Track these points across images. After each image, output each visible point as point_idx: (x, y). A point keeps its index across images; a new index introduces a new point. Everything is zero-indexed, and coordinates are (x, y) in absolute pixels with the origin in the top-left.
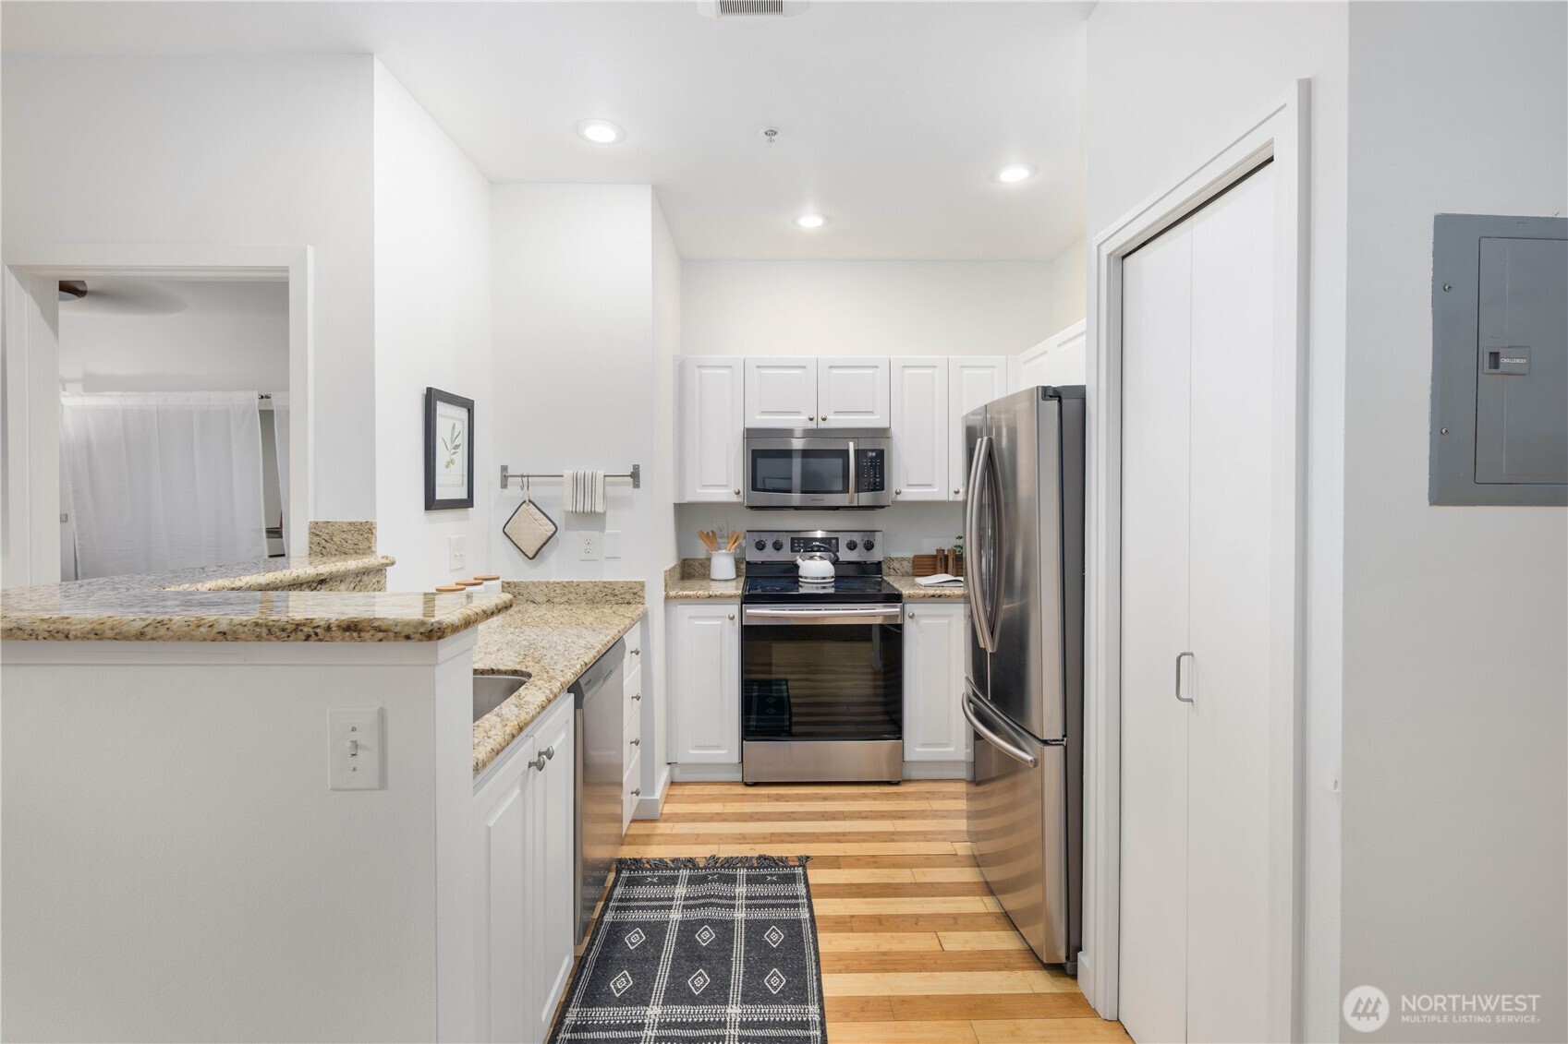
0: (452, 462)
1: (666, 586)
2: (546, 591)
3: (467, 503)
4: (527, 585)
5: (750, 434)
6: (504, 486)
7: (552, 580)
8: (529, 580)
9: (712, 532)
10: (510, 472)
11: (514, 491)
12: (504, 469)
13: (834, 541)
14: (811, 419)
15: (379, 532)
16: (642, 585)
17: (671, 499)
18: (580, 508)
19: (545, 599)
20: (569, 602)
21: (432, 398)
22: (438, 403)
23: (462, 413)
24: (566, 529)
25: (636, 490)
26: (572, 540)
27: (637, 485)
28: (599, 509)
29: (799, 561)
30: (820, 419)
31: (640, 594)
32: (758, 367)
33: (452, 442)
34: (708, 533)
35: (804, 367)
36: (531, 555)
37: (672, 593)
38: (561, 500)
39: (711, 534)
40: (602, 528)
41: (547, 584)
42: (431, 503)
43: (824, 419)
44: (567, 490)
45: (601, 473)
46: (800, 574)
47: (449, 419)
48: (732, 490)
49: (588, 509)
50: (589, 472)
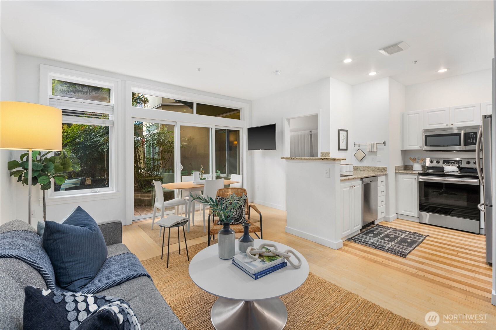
0: (343, 142)
1: (395, 170)
2: (363, 168)
3: (346, 150)
4: (359, 167)
5: (425, 131)
6: (355, 146)
7: (365, 166)
8: (360, 166)
9: (415, 158)
10: (356, 143)
11: (357, 148)
12: (355, 143)
13: (460, 161)
14: (447, 125)
15: (330, 153)
16: (386, 168)
17: (399, 149)
18: (371, 151)
19: (363, 170)
20: (368, 171)
21: (339, 131)
22: (341, 131)
23: (346, 133)
24: (368, 155)
25: (385, 146)
26: (369, 158)
27: (385, 145)
28: (375, 151)
29: (444, 166)
30: (451, 125)
31: (386, 170)
32: (428, 112)
33: (343, 138)
34: (413, 158)
35: (445, 110)
36: (360, 160)
37: (397, 172)
38: (366, 149)
39: (414, 159)
40: (376, 155)
41: (364, 167)
42: (339, 149)
43: (452, 125)
44: (368, 147)
45: (376, 143)
46: (444, 170)
47: (343, 134)
48: (419, 146)
49: (372, 151)
50: (373, 143)
